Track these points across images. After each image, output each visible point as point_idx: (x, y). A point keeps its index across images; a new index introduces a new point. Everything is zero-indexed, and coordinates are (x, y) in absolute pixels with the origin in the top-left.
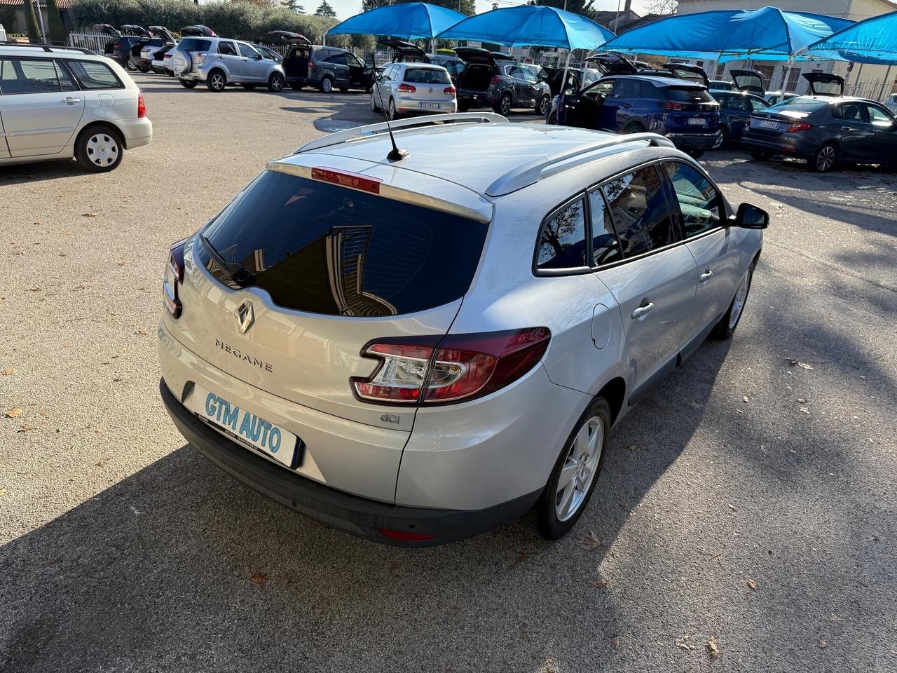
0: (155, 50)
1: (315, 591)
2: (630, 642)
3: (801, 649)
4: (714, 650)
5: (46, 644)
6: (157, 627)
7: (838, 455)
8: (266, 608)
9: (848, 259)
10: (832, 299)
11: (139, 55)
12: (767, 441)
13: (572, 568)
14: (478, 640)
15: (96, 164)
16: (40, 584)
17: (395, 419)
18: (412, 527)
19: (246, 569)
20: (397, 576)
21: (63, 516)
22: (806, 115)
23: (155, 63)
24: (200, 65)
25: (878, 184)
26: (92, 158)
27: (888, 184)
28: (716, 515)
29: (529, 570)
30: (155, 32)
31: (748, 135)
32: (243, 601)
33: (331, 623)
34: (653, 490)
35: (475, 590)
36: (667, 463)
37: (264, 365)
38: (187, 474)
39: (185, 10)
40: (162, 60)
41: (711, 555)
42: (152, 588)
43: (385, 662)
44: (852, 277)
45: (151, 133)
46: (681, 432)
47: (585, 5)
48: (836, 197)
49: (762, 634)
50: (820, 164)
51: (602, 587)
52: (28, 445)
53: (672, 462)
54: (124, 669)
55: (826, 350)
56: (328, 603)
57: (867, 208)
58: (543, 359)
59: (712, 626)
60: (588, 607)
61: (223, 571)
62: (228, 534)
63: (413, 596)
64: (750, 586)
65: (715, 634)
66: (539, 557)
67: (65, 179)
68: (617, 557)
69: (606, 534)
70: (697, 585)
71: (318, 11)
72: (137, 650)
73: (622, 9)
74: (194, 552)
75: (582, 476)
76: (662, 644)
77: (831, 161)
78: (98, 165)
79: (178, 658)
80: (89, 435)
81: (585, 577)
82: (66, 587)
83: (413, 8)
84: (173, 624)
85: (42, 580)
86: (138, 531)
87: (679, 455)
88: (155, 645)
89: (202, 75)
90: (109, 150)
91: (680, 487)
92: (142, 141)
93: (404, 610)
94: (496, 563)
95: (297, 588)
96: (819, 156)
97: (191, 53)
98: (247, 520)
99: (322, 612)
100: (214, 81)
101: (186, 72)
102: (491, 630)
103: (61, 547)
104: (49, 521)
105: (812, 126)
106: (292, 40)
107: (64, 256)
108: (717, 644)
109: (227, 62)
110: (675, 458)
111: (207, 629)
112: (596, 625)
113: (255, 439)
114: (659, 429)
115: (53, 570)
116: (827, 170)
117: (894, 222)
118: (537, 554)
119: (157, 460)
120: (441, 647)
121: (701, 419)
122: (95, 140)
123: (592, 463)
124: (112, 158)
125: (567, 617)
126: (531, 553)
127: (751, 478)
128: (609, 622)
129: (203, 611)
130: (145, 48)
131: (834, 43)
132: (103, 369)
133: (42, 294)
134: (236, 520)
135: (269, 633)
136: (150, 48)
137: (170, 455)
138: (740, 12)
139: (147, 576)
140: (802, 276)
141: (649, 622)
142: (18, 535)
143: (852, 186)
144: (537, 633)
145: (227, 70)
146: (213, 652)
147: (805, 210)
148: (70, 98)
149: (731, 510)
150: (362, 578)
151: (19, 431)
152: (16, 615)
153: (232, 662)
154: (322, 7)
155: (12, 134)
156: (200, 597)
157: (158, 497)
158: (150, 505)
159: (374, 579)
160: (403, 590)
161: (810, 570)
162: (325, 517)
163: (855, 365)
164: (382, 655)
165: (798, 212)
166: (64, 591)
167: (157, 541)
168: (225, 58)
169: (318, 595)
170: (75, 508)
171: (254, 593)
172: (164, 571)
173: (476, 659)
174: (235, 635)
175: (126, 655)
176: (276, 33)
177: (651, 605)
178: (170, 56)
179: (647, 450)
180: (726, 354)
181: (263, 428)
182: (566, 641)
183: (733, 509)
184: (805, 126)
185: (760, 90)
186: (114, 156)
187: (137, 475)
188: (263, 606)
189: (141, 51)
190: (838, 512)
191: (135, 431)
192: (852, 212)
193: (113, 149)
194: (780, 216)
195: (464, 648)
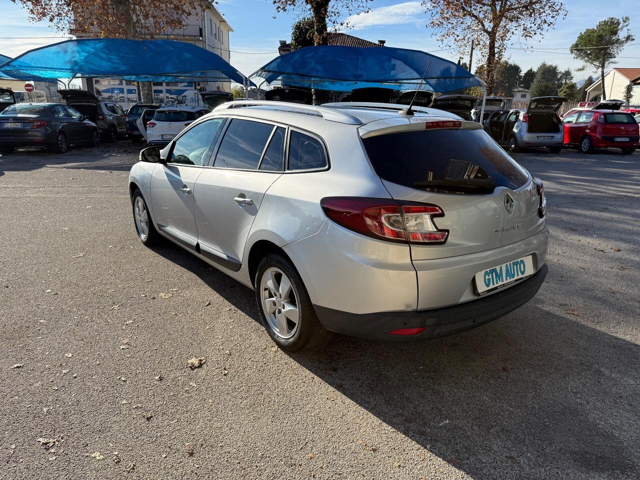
113: (514, 276)
181: (515, 266)
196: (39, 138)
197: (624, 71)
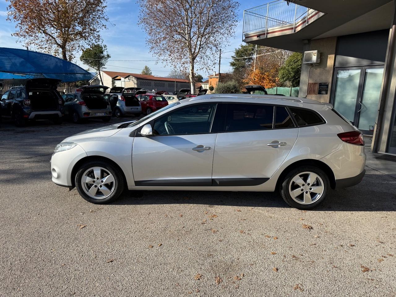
197: (108, 73)
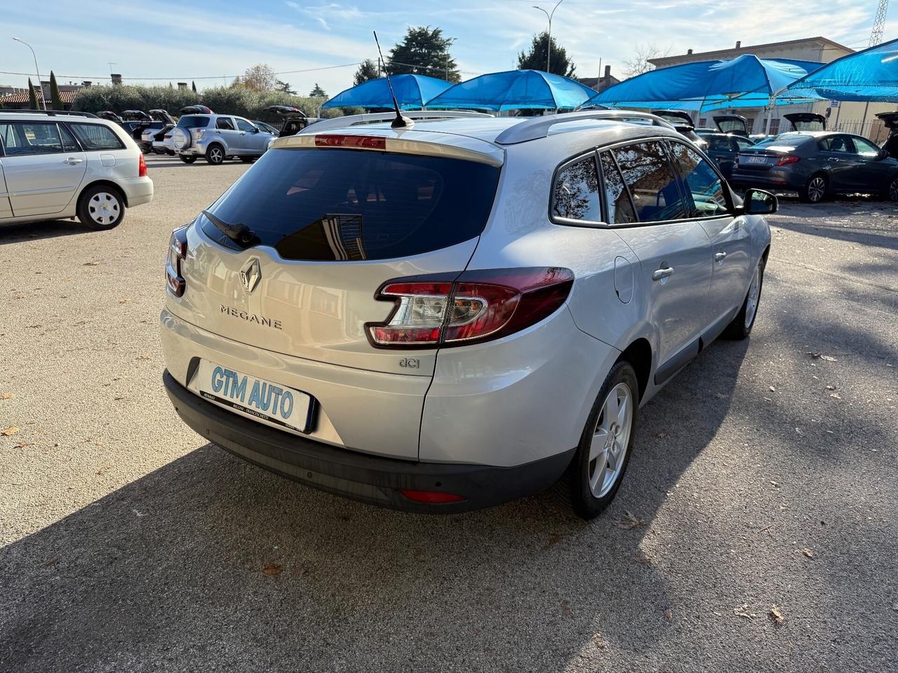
0: (155, 132)
1: (335, 580)
2: (684, 613)
3: (873, 613)
4: (777, 617)
5: (39, 643)
6: (162, 621)
7: (877, 433)
8: (281, 598)
9: (855, 269)
10: (844, 303)
11: (141, 138)
12: (801, 424)
13: (612, 546)
14: (516, 618)
15: (98, 222)
16: (34, 585)
17: (415, 364)
18: (438, 484)
19: (259, 562)
20: (422, 561)
21: (60, 521)
22: (792, 149)
23: (156, 144)
24: (200, 140)
25: (872, 210)
26: (94, 216)
27: (882, 209)
28: (759, 491)
29: (564, 550)
30: (156, 116)
31: (738, 172)
32: (256, 592)
33: (353, 609)
34: (688, 473)
35: (508, 571)
36: (699, 448)
37: (273, 324)
38: (192, 477)
39: (184, 98)
40: (162, 140)
41: (760, 528)
42: (156, 585)
43: (416, 645)
44: (861, 284)
45: (152, 191)
46: (710, 420)
47: (567, 73)
48: (831, 222)
49: (827, 600)
50: (811, 195)
51: (646, 564)
52: (24, 459)
53: (705, 446)
54: (127, 662)
55: (847, 344)
56: (349, 590)
57: (864, 229)
58: (568, 301)
59: (772, 594)
60: (633, 583)
61: (234, 565)
62: (237, 531)
63: (441, 579)
64: (806, 555)
65: (776, 602)
66: (574, 538)
67: (67, 237)
68: (658, 534)
69: (644, 514)
70: (749, 556)
71: (312, 95)
72: (140, 644)
73: (603, 75)
74: (201, 548)
75: (613, 450)
76: (720, 614)
77: (822, 192)
78: (99, 222)
79: (186, 650)
80: (88, 448)
81: (626, 554)
82: (62, 587)
83: (403, 80)
84: (180, 617)
85: (37, 581)
86: (141, 532)
87: (711, 439)
88: (160, 639)
89: (201, 149)
90: (110, 208)
91: (716, 468)
92: (143, 199)
93: (433, 593)
94: (529, 545)
95: (314, 578)
96: (810, 187)
97: (190, 129)
98: (258, 517)
99: (343, 599)
100: (213, 154)
101: (185, 148)
102: (530, 608)
103: (58, 549)
104: (45, 526)
105: (799, 159)
106: (288, 114)
107: (65, 297)
108: (780, 611)
109: (225, 137)
110: (708, 443)
111: (217, 621)
112: (645, 599)
113: (265, 407)
114: (687, 418)
115: (49, 571)
116: (819, 201)
117: (894, 239)
118: (571, 535)
119: (160, 466)
120: (476, 626)
121: (728, 408)
122: (97, 199)
123: (623, 437)
124: (113, 216)
125: (612, 592)
126: (565, 535)
127: (790, 457)
128: (658, 595)
129: (213, 603)
130: (146, 131)
131: (813, 82)
132: (104, 390)
133: (42, 330)
134: (246, 517)
135: (285, 621)
136: (150, 130)
137: (175, 462)
138: (718, 62)
139: (151, 573)
140: (810, 285)
141: (701, 593)
142: (12, 540)
143: (847, 212)
144: (581, 609)
145: (225, 144)
146: (225, 643)
147: (804, 233)
148: (73, 159)
149: (774, 486)
150: (385, 565)
151: (16, 447)
152: (7, 616)
153: (246, 651)
154: (315, 91)
155: (15, 194)
156: (209, 590)
157: (163, 500)
158: (153, 507)
159: (397, 565)
160: (430, 574)
161: (869, 538)
162: (343, 485)
163: (879, 355)
164: (412, 638)
165: (797, 234)
166: (60, 590)
167: (161, 540)
168: (224, 133)
169: (337, 583)
170: (73, 514)
171: (268, 584)
172: (170, 567)
173: (516, 637)
174: (249, 625)
175: (128, 650)
176: (271, 108)
177: (702, 578)
178: (170, 137)
179: (677, 437)
180: (745, 352)
181: (273, 395)
182: (613, 616)
183: (776, 485)
184: (793, 158)
185: (744, 133)
186: (116, 214)
187: (140, 481)
188: (278, 596)
189: (141, 134)
190: (888, 483)
191: (137, 442)
192: (850, 233)
193: (115, 208)
194: (779, 238)
195: (501, 627)
196: (781, 180)
